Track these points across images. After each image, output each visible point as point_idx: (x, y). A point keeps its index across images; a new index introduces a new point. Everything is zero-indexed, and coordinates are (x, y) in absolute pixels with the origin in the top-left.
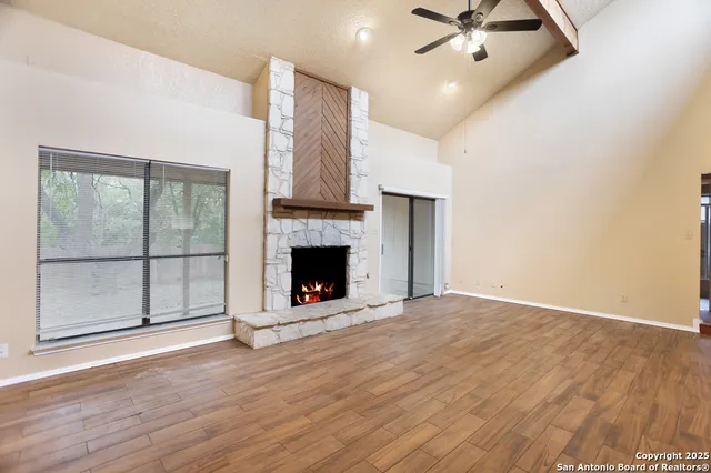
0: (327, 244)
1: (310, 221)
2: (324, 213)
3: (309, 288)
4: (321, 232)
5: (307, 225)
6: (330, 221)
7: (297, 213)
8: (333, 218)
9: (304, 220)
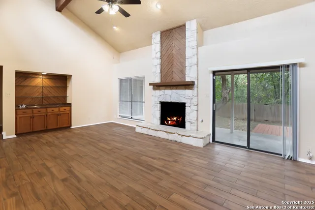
0: (173, 101)
1: (166, 91)
2: (172, 87)
3: (171, 119)
4: (170, 95)
5: (164, 92)
6: (174, 91)
7: (161, 88)
8: (176, 89)
9: (163, 91)
